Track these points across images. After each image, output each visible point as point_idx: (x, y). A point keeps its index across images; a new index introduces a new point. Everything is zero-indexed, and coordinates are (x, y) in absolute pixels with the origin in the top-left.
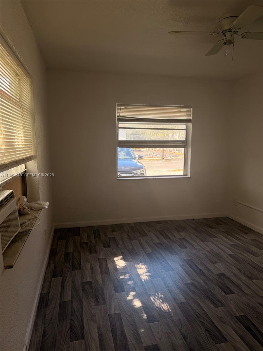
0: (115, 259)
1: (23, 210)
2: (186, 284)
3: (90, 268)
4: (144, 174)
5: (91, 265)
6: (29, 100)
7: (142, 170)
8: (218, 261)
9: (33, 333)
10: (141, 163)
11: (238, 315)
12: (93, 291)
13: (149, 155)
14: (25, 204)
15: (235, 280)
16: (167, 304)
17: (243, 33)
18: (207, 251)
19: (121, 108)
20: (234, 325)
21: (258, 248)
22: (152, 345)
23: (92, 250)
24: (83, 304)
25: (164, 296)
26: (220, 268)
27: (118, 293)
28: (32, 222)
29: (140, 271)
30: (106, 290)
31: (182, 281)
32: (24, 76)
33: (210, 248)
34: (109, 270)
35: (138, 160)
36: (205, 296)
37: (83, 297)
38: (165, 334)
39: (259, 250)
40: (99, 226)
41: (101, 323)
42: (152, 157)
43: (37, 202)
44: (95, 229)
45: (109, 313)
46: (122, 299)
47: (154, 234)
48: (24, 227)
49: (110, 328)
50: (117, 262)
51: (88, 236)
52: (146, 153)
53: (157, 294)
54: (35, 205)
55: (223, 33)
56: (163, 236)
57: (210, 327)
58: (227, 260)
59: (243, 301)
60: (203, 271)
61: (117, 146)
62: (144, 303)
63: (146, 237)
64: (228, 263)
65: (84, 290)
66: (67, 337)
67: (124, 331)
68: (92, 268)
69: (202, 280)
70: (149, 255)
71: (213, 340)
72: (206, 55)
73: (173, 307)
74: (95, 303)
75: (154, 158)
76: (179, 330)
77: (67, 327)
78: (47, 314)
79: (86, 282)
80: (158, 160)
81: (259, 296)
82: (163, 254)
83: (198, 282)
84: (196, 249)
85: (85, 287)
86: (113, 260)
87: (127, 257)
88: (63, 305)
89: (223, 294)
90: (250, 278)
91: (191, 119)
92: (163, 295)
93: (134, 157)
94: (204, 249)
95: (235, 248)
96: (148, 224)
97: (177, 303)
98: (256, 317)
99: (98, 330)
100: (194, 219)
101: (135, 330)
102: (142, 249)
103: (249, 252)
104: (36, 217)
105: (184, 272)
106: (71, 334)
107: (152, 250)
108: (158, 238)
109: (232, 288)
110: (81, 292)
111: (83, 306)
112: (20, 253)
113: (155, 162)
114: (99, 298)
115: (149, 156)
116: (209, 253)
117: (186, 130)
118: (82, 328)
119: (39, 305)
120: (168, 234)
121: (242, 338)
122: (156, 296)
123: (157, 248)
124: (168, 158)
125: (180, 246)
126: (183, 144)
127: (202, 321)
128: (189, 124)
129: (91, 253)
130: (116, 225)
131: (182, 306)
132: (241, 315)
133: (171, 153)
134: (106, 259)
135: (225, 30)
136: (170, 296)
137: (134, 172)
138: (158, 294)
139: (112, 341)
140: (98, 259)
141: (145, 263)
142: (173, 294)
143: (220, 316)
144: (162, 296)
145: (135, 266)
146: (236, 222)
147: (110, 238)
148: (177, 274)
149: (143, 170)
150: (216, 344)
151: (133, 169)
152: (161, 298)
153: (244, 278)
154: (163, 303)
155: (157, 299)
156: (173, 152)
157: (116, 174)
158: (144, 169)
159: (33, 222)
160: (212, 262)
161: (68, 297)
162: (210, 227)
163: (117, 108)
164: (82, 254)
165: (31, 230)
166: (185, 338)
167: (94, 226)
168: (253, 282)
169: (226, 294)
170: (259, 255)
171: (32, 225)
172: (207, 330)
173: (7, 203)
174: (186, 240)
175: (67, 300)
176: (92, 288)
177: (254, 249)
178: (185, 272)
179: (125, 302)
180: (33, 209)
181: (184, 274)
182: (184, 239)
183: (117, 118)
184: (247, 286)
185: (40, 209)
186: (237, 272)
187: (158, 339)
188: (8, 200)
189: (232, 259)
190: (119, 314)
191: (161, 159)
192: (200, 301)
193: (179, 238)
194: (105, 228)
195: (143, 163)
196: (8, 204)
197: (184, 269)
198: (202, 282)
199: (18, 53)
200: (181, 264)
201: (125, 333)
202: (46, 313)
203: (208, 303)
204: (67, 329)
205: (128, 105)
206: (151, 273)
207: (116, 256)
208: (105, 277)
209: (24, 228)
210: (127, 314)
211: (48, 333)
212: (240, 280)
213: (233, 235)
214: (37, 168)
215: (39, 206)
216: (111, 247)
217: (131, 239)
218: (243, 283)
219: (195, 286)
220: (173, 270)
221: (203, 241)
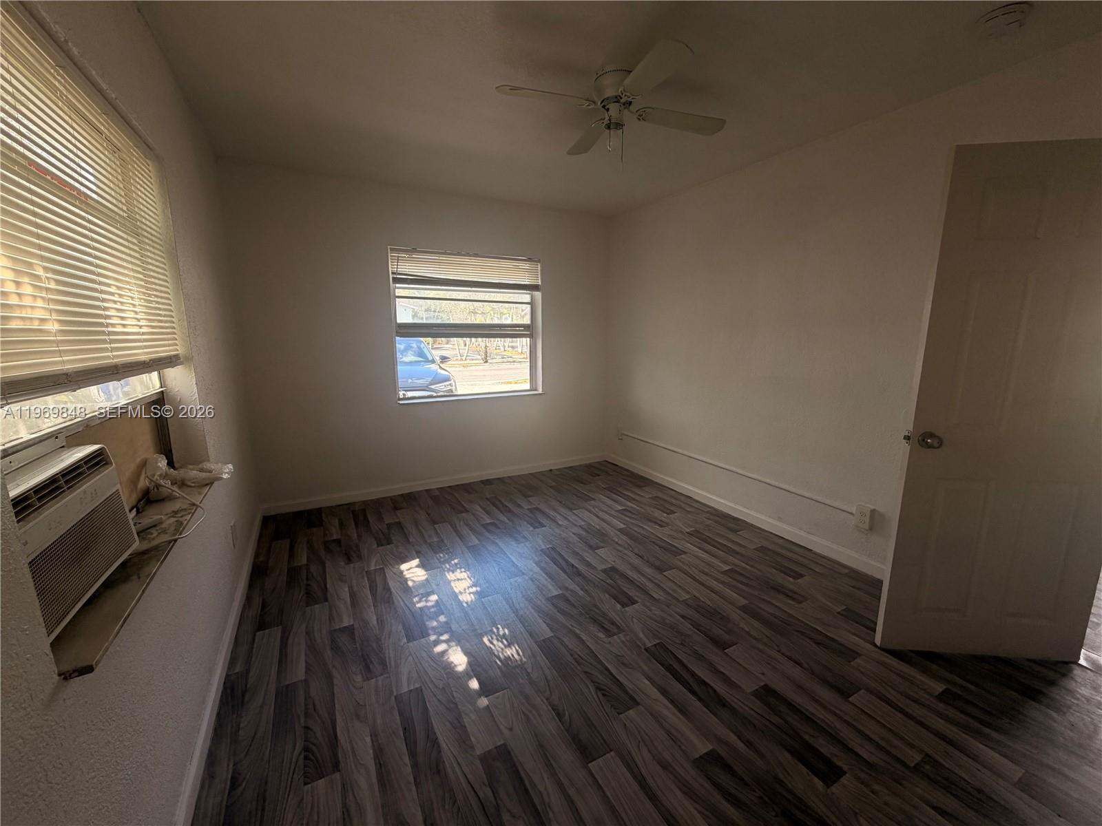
0: (404, 567)
1: (158, 489)
2: (551, 600)
3: (348, 594)
4: (452, 392)
5: (351, 588)
6: (158, 216)
7: (448, 383)
8: (602, 545)
9: (202, 787)
10: (446, 370)
11: (649, 645)
12: (356, 648)
13: (459, 355)
14: (160, 476)
15: (635, 577)
16: (517, 648)
17: (640, 108)
18: (581, 527)
19: (398, 257)
20: (645, 668)
21: (664, 512)
22: (496, 748)
23: (350, 554)
24: (335, 681)
25: (510, 631)
26: (607, 557)
27: (415, 642)
28: (181, 519)
29: (458, 587)
30: (387, 638)
31: (542, 593)
32: (135, 152)
33: (585, 521)
34: (391, 592)
35: (441, 365)
36: (588, 616)
37: (334, 666)
38: (519, 716)
39: (665, 515)
40: (364, 502)
41: (379, 721)
42: (466, 359)
43: (200, 466)
44: (357, 509)
45: (395, 694)
46: (424, 655)
47: (481, 506)
48: (155, 534)
49: (401, 729)
50: (407, 575)
51: (342, 525)
52: (455, 353)
53: (495, 630)
54: (193, 473)
55: (603, 104)
56: (499, 509)
57: (604, 679)
58: (617, 540)
59: (655, 615)
60: (576, 568)
61: (394, 333)
62: (472, 655)
63: (464, 514)
64: (620, 545)
65: (335, 647)
66: (295, 775)
67: (432, 727)
68: (353, 596)
69: (578, 586)
70: (472, 549)
71: (612, 706)
72: (569, 153)
73: (530, 653)
74: (362, 674)
75: (468, 361)
76: (547, 699)
77: (294, 749)
78: (242, 725)
79: (339, 629)
80: (476, 365)
81: (678, 600)
82: (500, 544)
83: (572, 591)
84: (560, 525)
85: (338, 640)
86: (400, 570)
87: (428, 560)
88: (285, 695)
89: (619, 608)
90: (660, 570)
91: (540, 283)
92: (508, 628)
93: (430, 358)
94: (576, 525)
95: (626, 516)
96: (467, 488)
97: (536, 642)
98: (680, 642)
99: (372, 740)
100: (551, 470)
101: (456, 722)
102: (458, 539)
103: (651, 521)
104: (193, 504)
105: (544, 575)
106: (305, 767)
107: (479, 540)
108: (488, 513)
109: (633, 593)
110: (328, 653)
111: (335, 688)
112: (129, 615)
113: (471, 368)
114: (371, 662)
115: (459, 358)
116: (586, 531)
117: (532, 304)
118: (334, 741)
119: (220, 709)
120: (507, 504)
121: (664, 692)
122: (494, 633)
123: (487, 534)
124: (494, 361)
125: (532, 525)
126: (526, 331)
127: (589, 671)
128: (536, 293)
129: (349, 560)
130: (402, 495)
131: (546, 647)
132: (655, 643)
133: (498, 351)
134: (384, 570)
135: (607, 99)
136: (522, 630)
137: (433, 387)
138: (498, 629)
139: (407, 760)
140: (366, 572)
141: (468, 568)
142: (526, 624)
143: (619, 654)
144: (506, 631)
145: (446, 577)
146: (621, 468)
147: (389, 526)
148: (530, 581)
149: (450, 384)
150: (619, 713)
151: (430, 382)
152: (504, 636)
153: (649, 571)
154: (509, 645)
155: (498, 640)
156: (503, 349)
157: (396, 393)
158: (452, 382)
159: (185, 518)
160: (591, 547)
161: (298, 672)
162: (582, 483)
163: (391, 256)
164: (328, 564)
165: (175, 541)
166: (559, 715)
167: (354, 504)
168: (665, 576)
169: (623, 606)
170: (668, 524)
171: (180, 527)
172: (598, 688)
173: (78, 482)
174: (543, 513)
175: (295, 681)
176: (355, 639)
177: (658, 514)
178: (546, 574)
179: (429, 660)
180: (189, 483)
181: (544, 579)
182: (537, 509)
183: (391, 276)
184: (656, 584)
185: (208, 482)
186: (637, 561)
187: (506, 731)
188: (80, 474)
189: (624, 538)
190: (418, 691)
191: (482, 361)
192: (579, 630)
193: (528, 509)
194: (378, 504)
195: (452, 369)
196: (82, 486)
197: (543, 569)
198: (578, 589)
199: (94, 73)
200: (537, 559)
201: (435, 733)
202: (239, 725)
203: (593, 629)
204: (297, 752)
205: (414, 250)
206: (480, 587)
207: (404, 561)
208: (384, 610)
209: (153, 539)
210: (436, 687)
211: (244, 778)
212: (643, 575)
213: (620, 492)
214: (196, 384)
215: (204, 475)
216: (393, 543)
217: (434, 522)
218: (650, 579)
219: (567, 600)
220: (523, 574)
221: (571, 509)
